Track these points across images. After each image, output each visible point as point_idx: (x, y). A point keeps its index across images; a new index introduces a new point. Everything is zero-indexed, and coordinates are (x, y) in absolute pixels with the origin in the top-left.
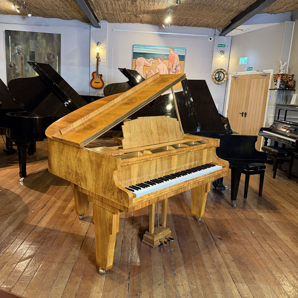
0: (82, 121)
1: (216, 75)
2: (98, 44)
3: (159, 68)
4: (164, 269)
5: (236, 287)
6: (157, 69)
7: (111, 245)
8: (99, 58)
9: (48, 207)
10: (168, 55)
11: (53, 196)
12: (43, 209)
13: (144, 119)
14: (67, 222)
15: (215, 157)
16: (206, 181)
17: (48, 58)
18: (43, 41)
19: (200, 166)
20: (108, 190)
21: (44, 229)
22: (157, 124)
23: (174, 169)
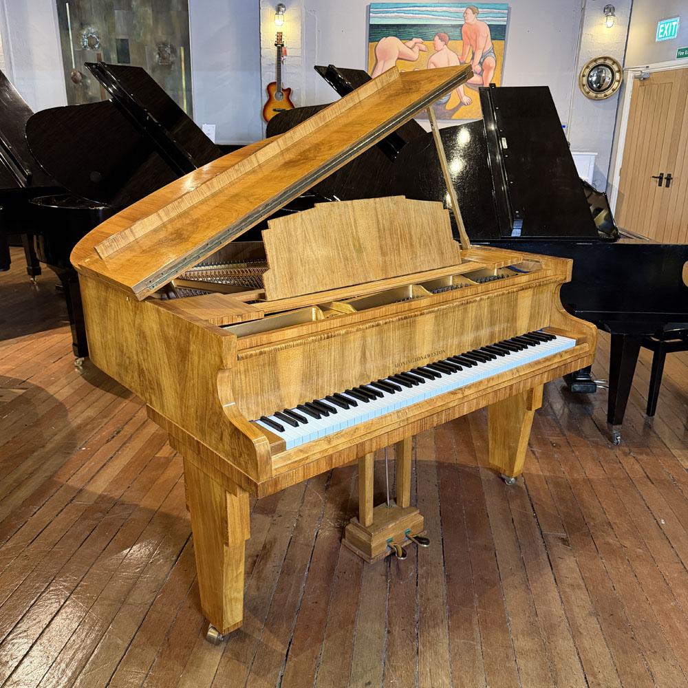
0: (161, 219)
1: (592, 74)
2: (278, 10)
3: (437, 62)
4: (389, 632)
6: (432, 65)
8: (283, 45)
9: (125, 436)
12: (112, 442)
13: (336, 207)
14: (160, 481)
15: (557, 313)
16: (521, 387)
17: (159, 54)
18: (146, 11)
19: (508, 338)
20: (209, 426)
21: (99, 499)
22: (378, 221)
23: (425, 354)
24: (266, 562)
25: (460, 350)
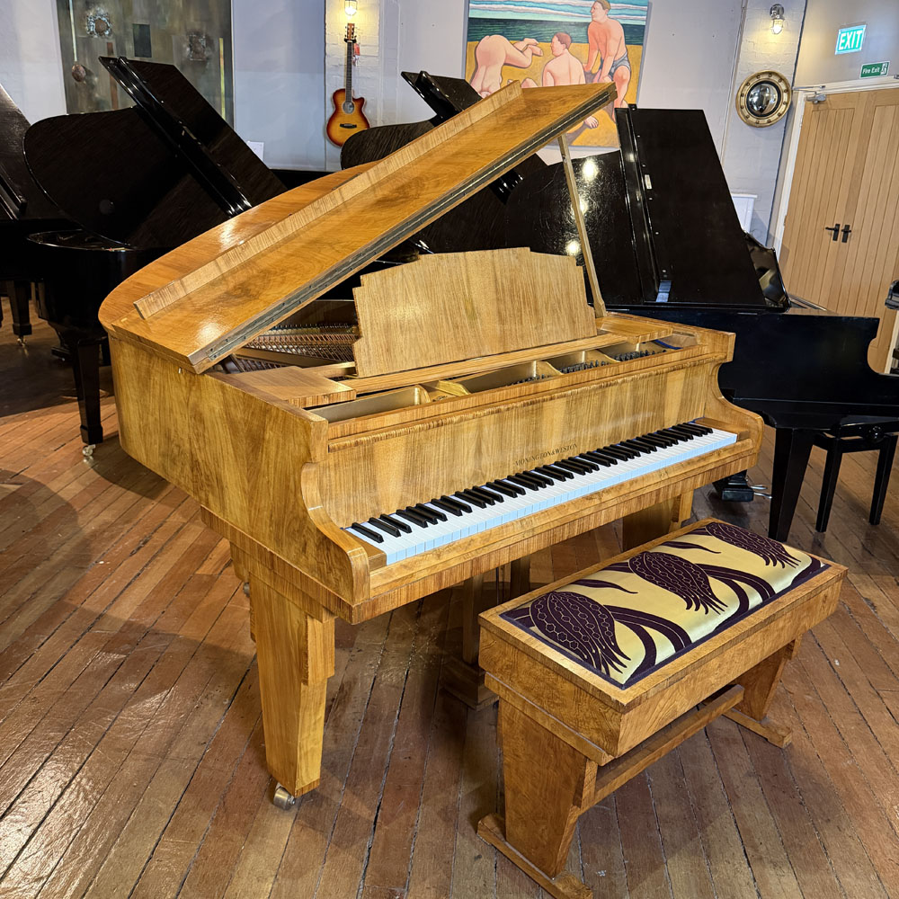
0: (220, 269)
1: (752, 93)
3: (554, 71)
5: (752, 882)
6: (549, 75)
7: (307, 718)
8: (355, 41)
9: (155, 547)
10: (589, 24)
11: (177, 508)
12: (138, 554)
13: (445, 261)
14: (204, 605)
15: (713, 400)
16: (670, 492)
17: (190, 46)
19: (654, 431)
20: (288, 535)
21: (126, 627)
22: (496, 280)
23: (553, 449)
24: (345, 707)
25: (595, 445)
